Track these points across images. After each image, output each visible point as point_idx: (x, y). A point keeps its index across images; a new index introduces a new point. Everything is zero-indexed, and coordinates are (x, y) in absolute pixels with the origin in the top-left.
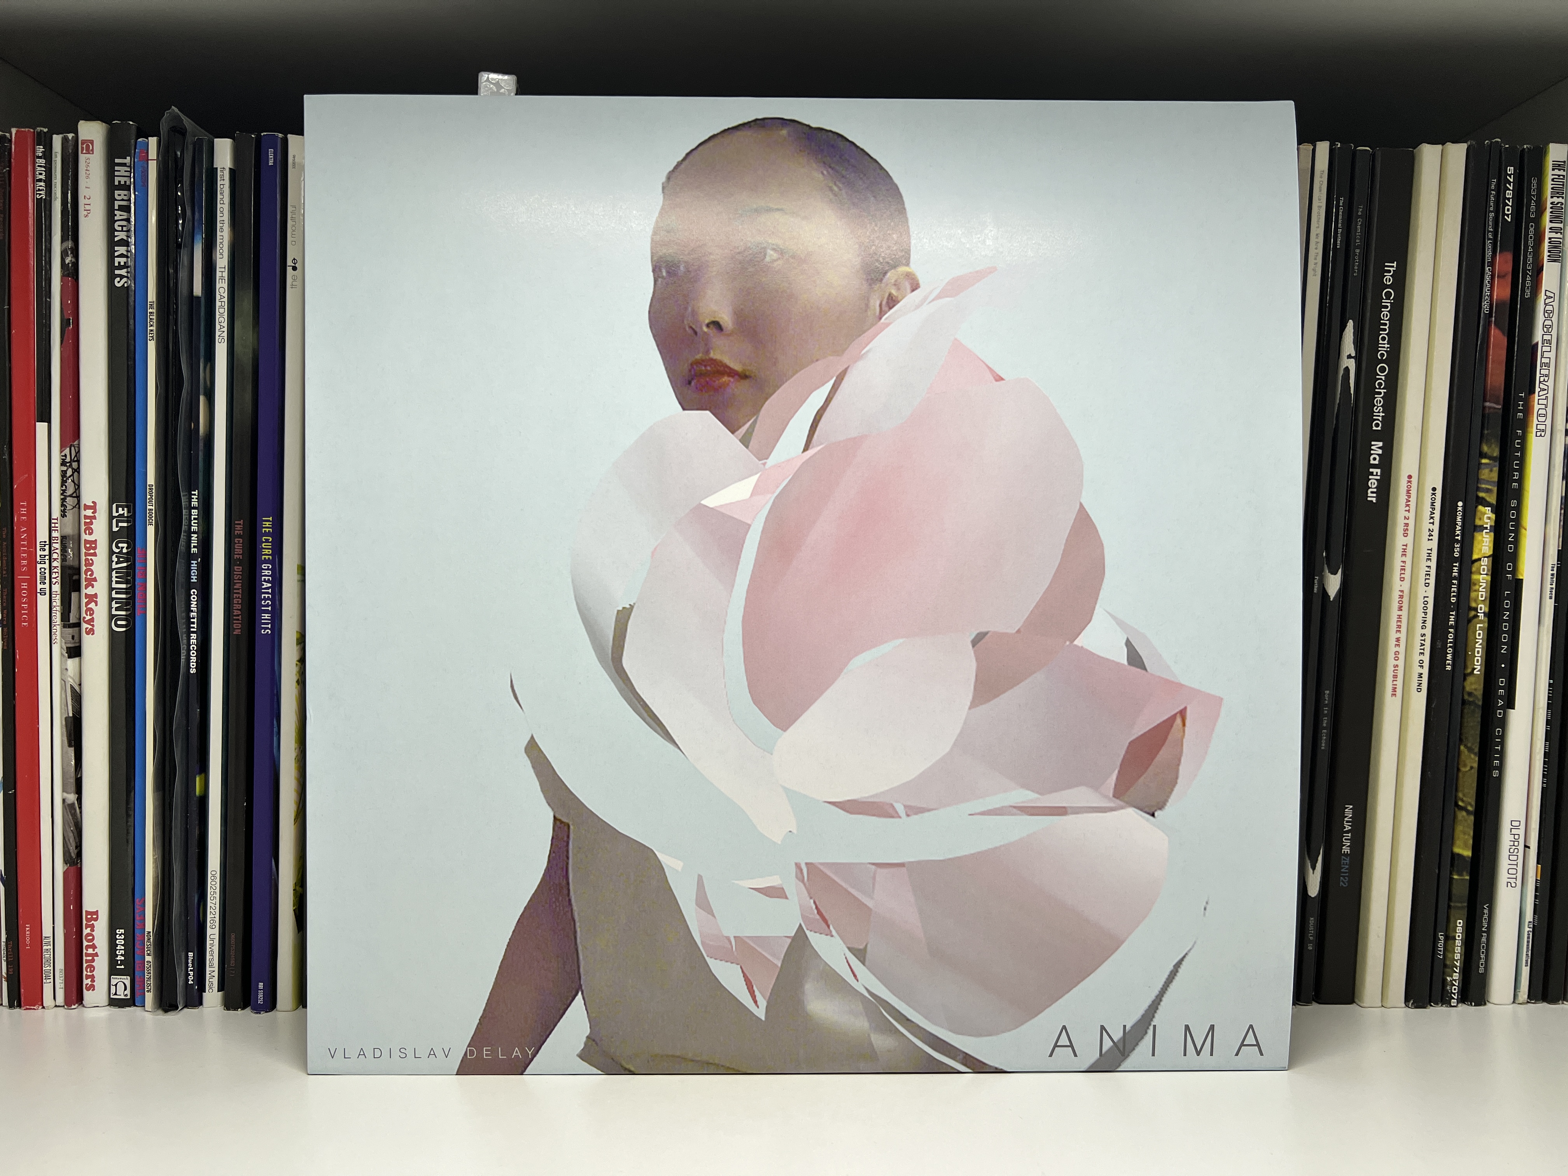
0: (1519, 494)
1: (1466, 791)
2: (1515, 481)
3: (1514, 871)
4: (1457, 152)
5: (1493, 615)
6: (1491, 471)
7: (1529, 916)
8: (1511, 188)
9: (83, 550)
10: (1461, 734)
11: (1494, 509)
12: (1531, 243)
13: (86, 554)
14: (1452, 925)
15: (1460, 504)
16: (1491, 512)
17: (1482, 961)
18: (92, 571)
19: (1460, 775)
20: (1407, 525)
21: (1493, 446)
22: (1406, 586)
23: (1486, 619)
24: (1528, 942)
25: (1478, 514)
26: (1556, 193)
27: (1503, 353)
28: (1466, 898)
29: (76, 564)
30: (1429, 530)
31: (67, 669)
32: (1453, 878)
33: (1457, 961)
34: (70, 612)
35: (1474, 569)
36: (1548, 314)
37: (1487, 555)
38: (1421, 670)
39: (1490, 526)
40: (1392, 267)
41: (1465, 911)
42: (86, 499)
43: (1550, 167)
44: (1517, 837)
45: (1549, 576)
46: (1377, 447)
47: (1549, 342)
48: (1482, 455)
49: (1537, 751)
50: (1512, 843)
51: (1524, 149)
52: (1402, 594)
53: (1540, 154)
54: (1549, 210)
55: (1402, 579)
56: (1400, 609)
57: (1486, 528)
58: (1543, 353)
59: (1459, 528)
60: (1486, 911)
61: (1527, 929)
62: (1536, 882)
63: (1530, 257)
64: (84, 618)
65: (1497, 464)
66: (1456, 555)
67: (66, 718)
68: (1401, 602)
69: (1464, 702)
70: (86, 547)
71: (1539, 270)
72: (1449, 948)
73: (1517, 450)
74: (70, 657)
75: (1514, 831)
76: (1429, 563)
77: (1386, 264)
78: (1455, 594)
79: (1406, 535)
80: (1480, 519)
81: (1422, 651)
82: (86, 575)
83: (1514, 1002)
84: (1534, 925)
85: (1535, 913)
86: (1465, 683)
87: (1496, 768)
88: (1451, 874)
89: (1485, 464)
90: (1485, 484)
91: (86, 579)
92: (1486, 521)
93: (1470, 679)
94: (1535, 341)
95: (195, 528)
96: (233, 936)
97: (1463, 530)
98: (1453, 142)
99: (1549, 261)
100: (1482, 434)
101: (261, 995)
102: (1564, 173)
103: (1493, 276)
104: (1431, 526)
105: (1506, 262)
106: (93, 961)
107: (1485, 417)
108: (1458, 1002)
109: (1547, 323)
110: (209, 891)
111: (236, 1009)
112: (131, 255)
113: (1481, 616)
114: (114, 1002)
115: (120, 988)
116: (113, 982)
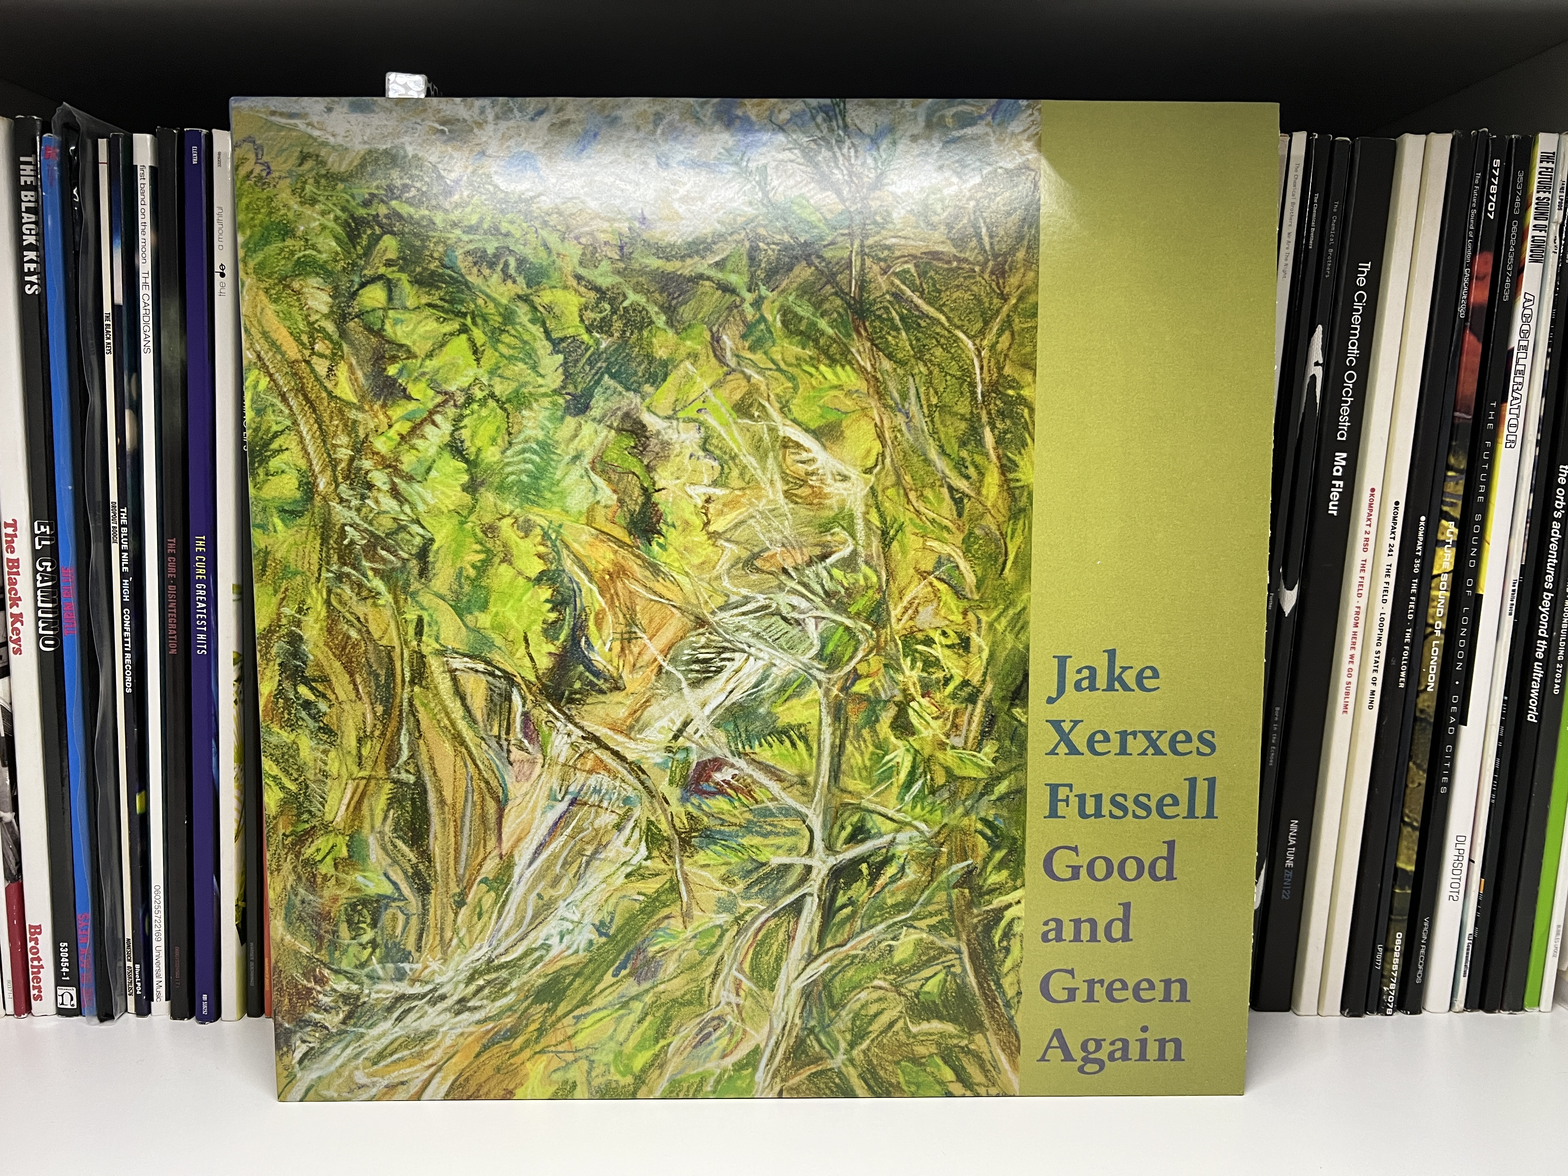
0: (1484, 509)
1: (1413, 807)
2: (1482, 494)
3: (1457, 885)
4: (1442, 143)
5: (1450, 632)
6: (1457, 484)
7: (1470, 928)
8: (1496, 183)
9: (6, 569)
10: (1411, 750)
11: (1458, 524)
12: (1513, 241)
13: (9, 573)
14: (1391, 938)
15: (1423, 518)
16: (1455, 526)
17: (1420, 972)
18: (15, 590)
19: (1408, 791)
20: (1367, 539)
21: (1461, 458)
22: (1363, 602)
23: (1443, 636)
24: (1467, 954)
25: (1441, 529)
26: (1544, 187)
27: (1477, 360)
28: (1407, 912)
30: (1390, 545)
32: (1395, 892)
33: (1394, 972)
35: (1433, 585)
36: (1526, 319)
37: (1448, 571)
38: (1373, 688)
39: (1453, 541)
40: (1366, 267)
41: (1405, 924)
43: (1538, 160)
44: (1461, 851)
45: (1511, 592)
46: (1340, 458)
47: (1526, 348)
48: (1449, 468)
49: (1488, 767)
50: (1456, 858)
51: (1512, 139)
52: (1358, 611)
53: (1528, 144)
54: (1534, 206)
55: (1360, 595)
56: (1356, 625)
57: (1448, 543)
59: (1420, 543)
60: (1426, 924)
61: (1467, 942)
62: (1479, 896)
63: (1511, 258)
64: (11, 637)
65: (1464, 476)
66: (1417, 571)
68: (1357, 619)
69: (1416, 719)
70: (8, 567)
71: (1519, 270)
72: (1388, 959)
73: (1485, 462)
75: (1459, 846)
76: (1387, 579)
77: (1359, 264)
78: (1412, 611)
79: (1365, 550)
80: (1443, 534)
81: (1376, 668)
82: (10, 594)
83: (1450, 1010)
84: (1474, 938)
85: (1476, 925)
86: (1418, 700)
87: (1444, 785)
88: (1393, 887)
89: (1451, 477)
90: (1450, 497)
91: (11, 599)
92: (1448, 535)
93: (1423, 696)
94: (1511, 347)
95: (125, 546)
96: (177, 949)
97: (1424, 546)
98: (1438, 132)
99: (1531, 261)
100: (1450, 446)
101: (205, 1006)
102: (1553, 166)
103: (1471, 278)
104: (1392, 542)
105: (1486, 263)
106: (39, 972)
107: (1454, 427)
108: (1394, 1011)
109: (1524, 327)
110: (154, 905)
111: (182, 1019)
112: (41, 261)
113: (1438, 633)
114: (62, 1012)
115: (67, 997)
116: (60, 992)
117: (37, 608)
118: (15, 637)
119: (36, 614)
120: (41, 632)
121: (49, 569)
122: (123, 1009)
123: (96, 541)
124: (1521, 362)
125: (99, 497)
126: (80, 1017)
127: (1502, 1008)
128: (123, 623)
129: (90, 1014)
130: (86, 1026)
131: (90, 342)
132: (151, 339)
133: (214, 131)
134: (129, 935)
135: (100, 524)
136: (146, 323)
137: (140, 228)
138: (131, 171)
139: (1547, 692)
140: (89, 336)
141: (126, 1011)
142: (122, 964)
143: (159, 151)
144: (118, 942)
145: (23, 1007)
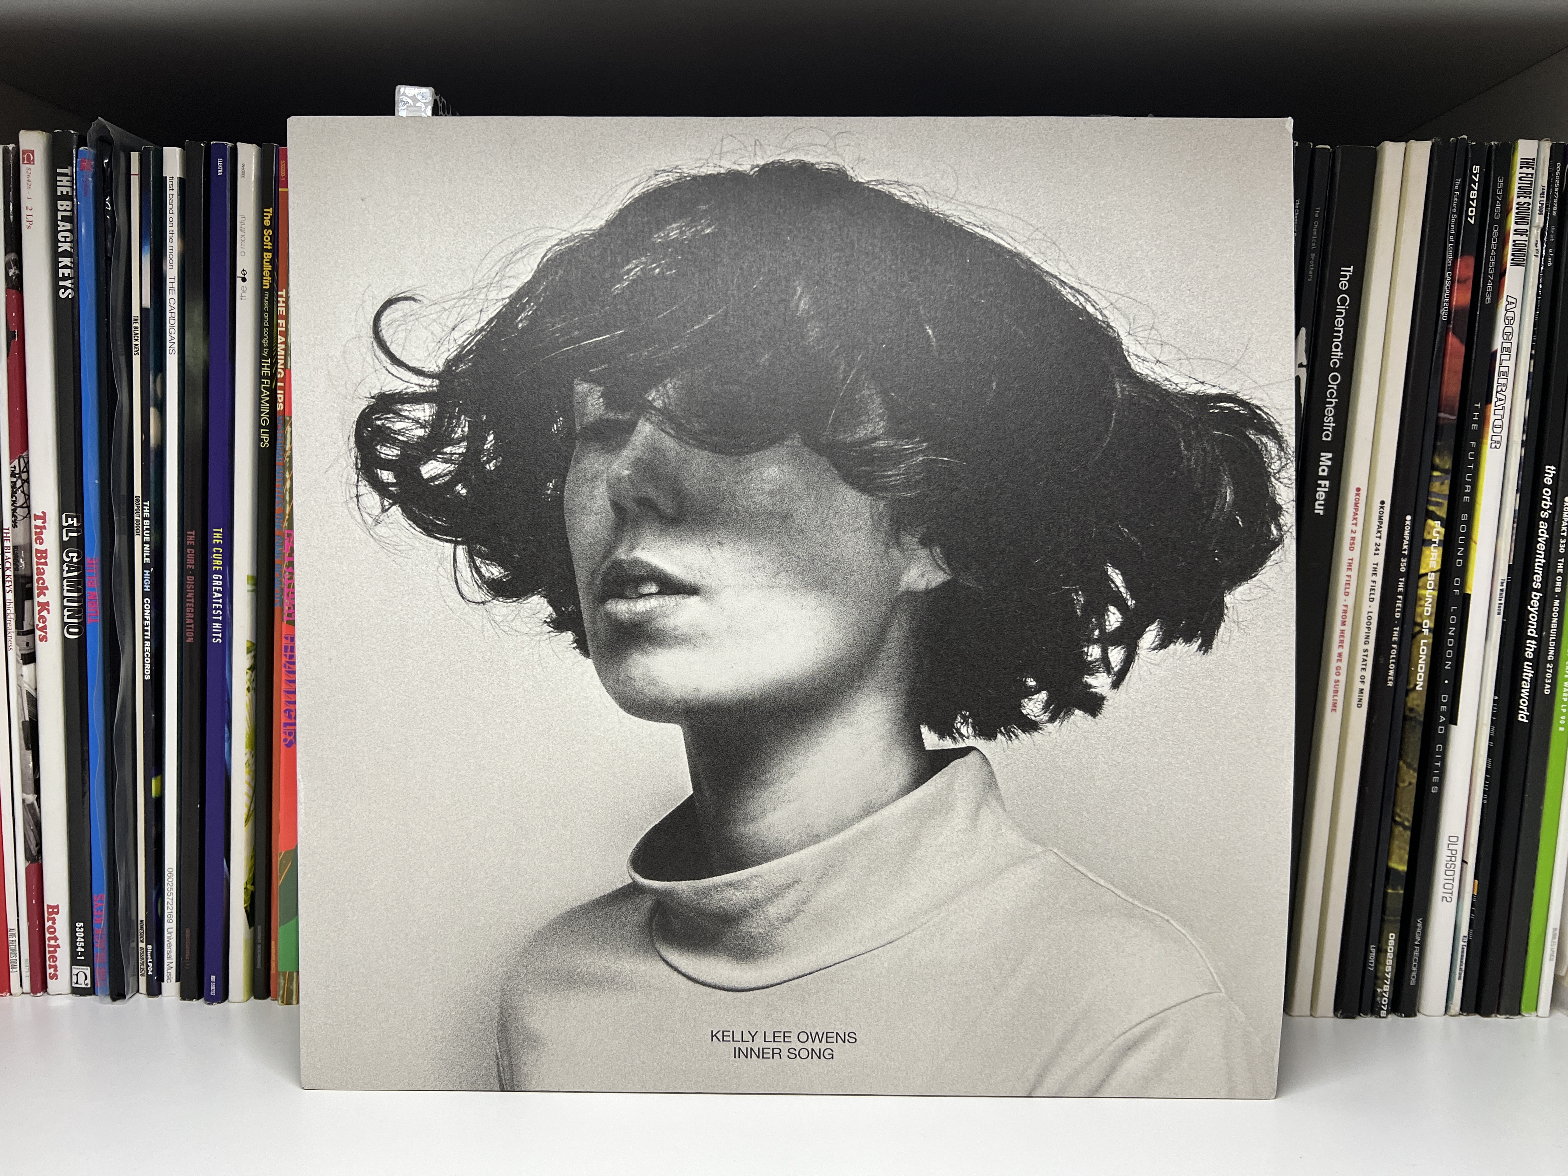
0: (1471, 508)
1: (1404, 806)
2: (1467, 494)
3: (1450, 886)
4: (1421, 151)
5: (1438, 631)
6: (1442, 484)
7: (1464, 930)
8: (1476, 188)
9: (35, 560)
10: (1401, 749)
11: (1445, 523)
12: (1494, 244)
13: (38, 564)
14: (1384, 939)
15: (1409, 518)
16: (1441, 525)
17: (1414, 974)
18: (43, 579)
19: (1399, 790)
20: (1353, 538)
21: (1446, 458)
22: (1350, 601)
23: (1431, 635)
24: (1462, 956)
25: (1427, 528)
26: (1523, 192)
27: (1461, 362)
28: (1400, 913)
29: (28, 573)
30: (1376, 544)
31: (22, 675)
32: (1387, 892)
33: (1388, 973)
34: (23, 620)
35: (1420, 584)
36: (1509, 321)
37: (1435, 570)
38: (1361, 686)
39: (1440, 541)
40: (1348, 271)
41: (1398, 925)
42: (36, 510)
43: (1518, 166)
44: (1454, 852)
45: (1499, 592)
46: (1326, 459)
47: (1509, 350)
48: (1434, 468)
49: (1479, 767)
50: (1449, 859)
51: (1491, 146)
52: (1345, 609)
53: (1508, 151)
54: (1514, 211)
56: (1344, 623)
57: (1435, 543)
58: (1501, 361)
59: (1406, 542)
60: (1419, 925)
61: (1462, 944)
62: (1473, 897)
63: (1492, 261)
64: (38, 625)
65: (1449, 476)
66: (1403, 570)
67: (23, 722)
68: (1344, 617)
69: (1405, 718)
70: (37, 557)
71: (1501, 274)
72: (1382, 961)
73: (1471, 462)
74: (25, 663)
75: (1451, 847)
76: (1374, 578)
77: (1342, 269)
78: (1400, 609)
79: (1352, 549)
80: (1429, 533)
81: (1364, 667)
82: (38, 583)
83: (1445, 1014)
84: (1469, 939)
85: (1470, 927)
86: (1407, 699)
87: (1435, 784)
88: (1386, 887)
89: (1437, 477)
90: (1434, 497)
91: (38, 588)
92: (1435, 534)
93: (1412, 695)
94: (1494, 349)
95: (147, 538)
96: (188, 931)
97: (1411, 545)
98: (1417, 140)
99: (1512, 265)
100: (1435, 447)
101: (213, 987)
102: (1533, 172)
103: (1452, 282)
104: (1378, 541)
105: (1467, 266)
106: (55, 951)
107: (1439, 428)
108: (1388, 1012)
109: (1508, 330)
110: (166, 887)
111: (191, 999)
112: (75, 267)
113: (1426, 632)
114: (77, 991)
115: (81, 977)
116: (75, 971)
117: (63, 597)
118: (41, 625)
119: (62, 602)
120: (66, 620)
121: (75, 560)
122: (135, 989)
123: (120, 534)
124: (1504, 363)
125: (124, 491)
126: (93, 997)
127: (1498, 1012)
128: (143, 612)
129: (103, 993)
130: (98, 1004)
131: (119, 343)
132: (176, 341)
133: (239, 144)
134: (142, 916)
135: (124, 517)
136: (172, 326)
137: (168, 235)
138: (161, 183)
139: (1538, 692)
140: (118, 338)
141: (138, 991)
142: (134, 944)
143: (187, 163)
144: (132, 922)
145: (39, 986)
